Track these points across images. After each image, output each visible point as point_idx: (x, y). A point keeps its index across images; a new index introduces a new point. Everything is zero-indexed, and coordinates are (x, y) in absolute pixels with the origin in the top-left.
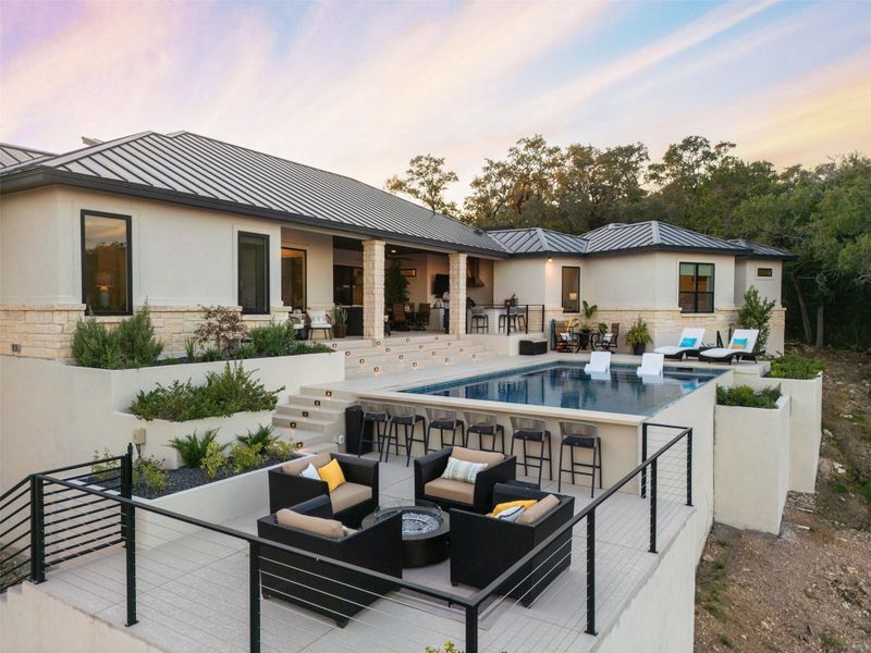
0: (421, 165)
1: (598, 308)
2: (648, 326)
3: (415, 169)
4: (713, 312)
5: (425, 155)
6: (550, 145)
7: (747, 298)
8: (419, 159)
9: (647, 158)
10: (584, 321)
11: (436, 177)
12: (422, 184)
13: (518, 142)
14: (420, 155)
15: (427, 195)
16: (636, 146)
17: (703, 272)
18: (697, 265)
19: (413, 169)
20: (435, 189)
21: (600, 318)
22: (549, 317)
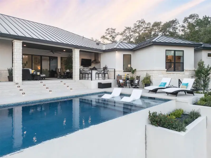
0: (109, 31)
1: (137, 70)
2: (151, 77)
3: (108, 32)
4: (183, 71)
5: (110, 28)
6: (147, 22)
7: (199, 65)
8: (109, 29)
9: (179, 23)
10: (131, 75)
11: (114, 34)
12: (110, 36)
13: (137, 22)
14: (109, 28)
15: (112, 39)
16: (175, 20)
17: (177, 54)
18: (175, 51)
19: (107, 32)
20: (113, 38)
21: (137, 74)
22: (117, 74)
